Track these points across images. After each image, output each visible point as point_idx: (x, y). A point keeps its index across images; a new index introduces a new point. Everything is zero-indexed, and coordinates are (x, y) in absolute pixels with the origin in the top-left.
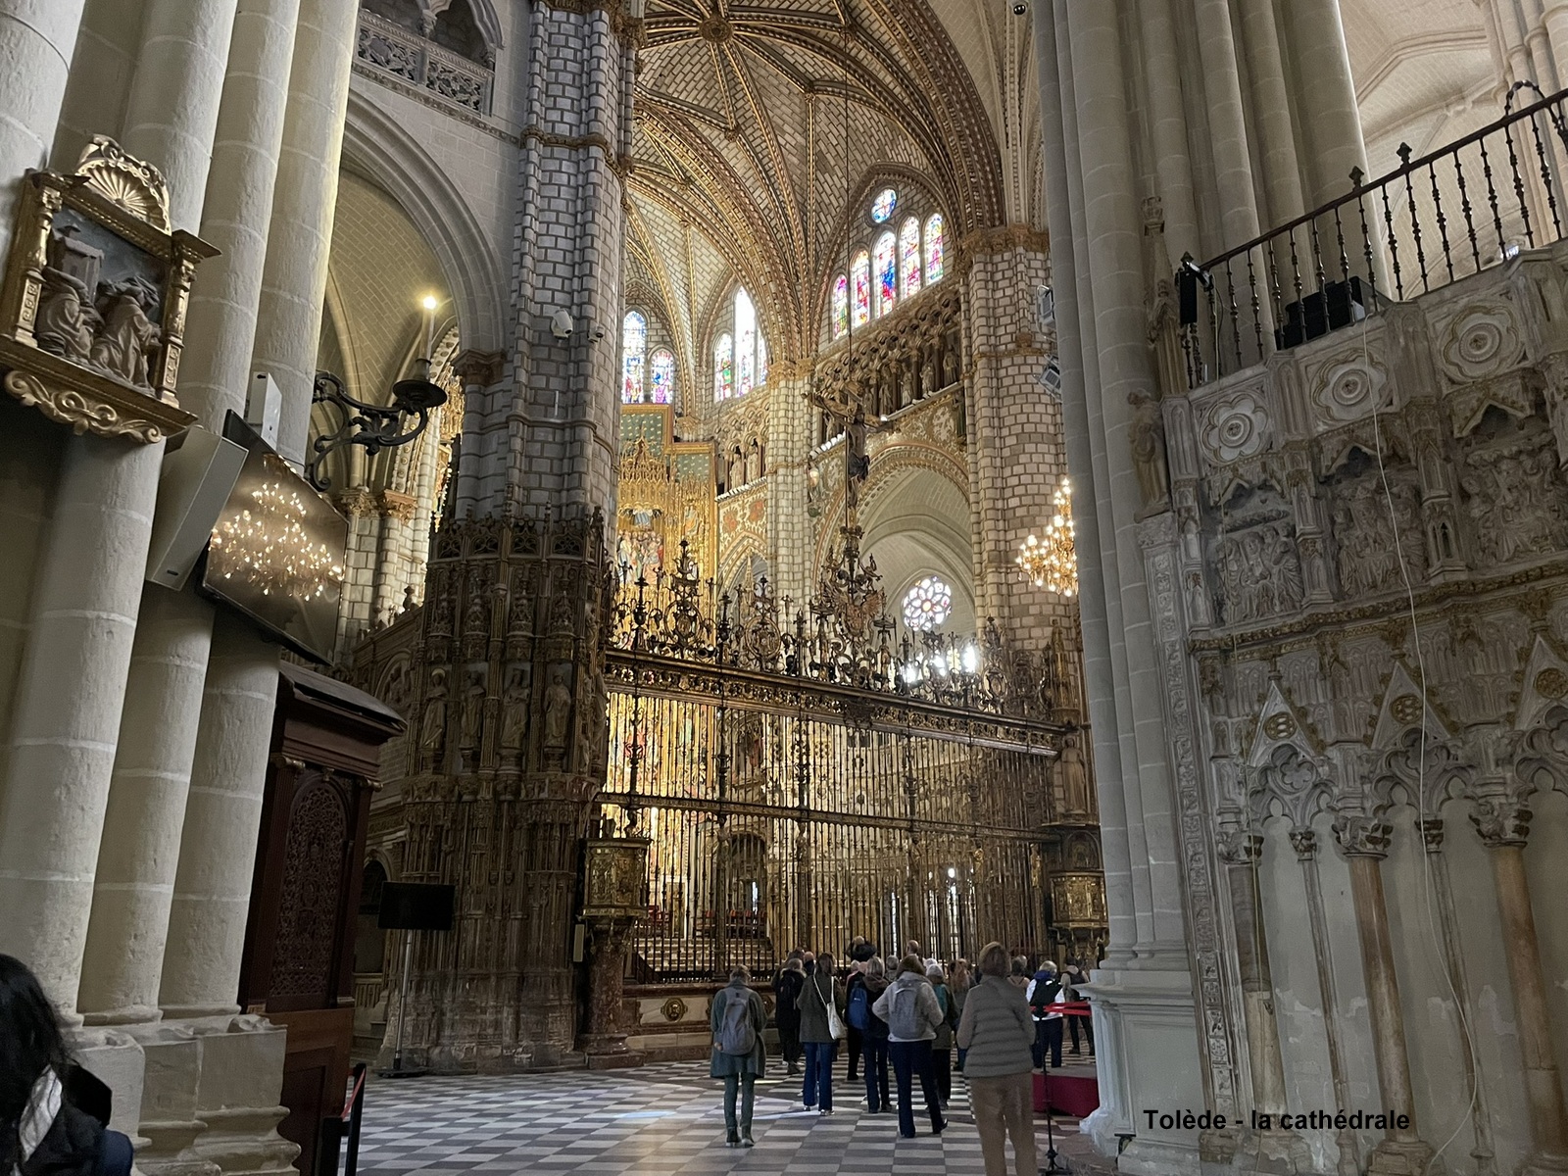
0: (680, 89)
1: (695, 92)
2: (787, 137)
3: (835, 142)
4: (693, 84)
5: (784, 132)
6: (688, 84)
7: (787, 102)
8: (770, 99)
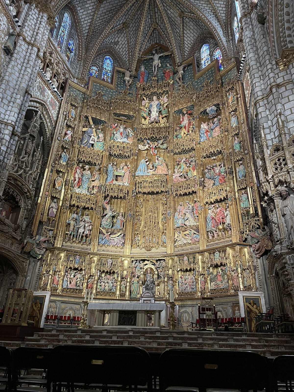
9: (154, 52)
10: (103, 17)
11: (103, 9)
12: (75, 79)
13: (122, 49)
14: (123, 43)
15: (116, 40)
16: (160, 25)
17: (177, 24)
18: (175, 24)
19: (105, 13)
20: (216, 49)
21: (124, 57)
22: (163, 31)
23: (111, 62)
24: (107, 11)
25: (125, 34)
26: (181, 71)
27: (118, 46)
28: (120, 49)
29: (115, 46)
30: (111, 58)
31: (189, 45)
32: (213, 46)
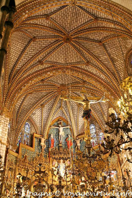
0: (71, 60)
1: (75, 59)
2: (101, 58)
3: (114, 53)
4: (73, 57)
5: (100, 57)
6: (72, 58)
7: (97, 49)
8: (92, 50)
9: (60, 126)
10: (29, 101)
11: (30, 96)
12: (10, 145)
13: (37, 118)
14: (38, 115)
15: (34, 112)
16: (64, 108)
17: (76, 109)
18: (74, 109)
19: (31, 99)
20: (100, 131)
21: (38, 124)
22: (66, 112)
23: (29, 126)
24: (33, 98)
25: (40, 110)
26: (79, 144)
27: (35, 116)
28: (36, 118)
29: (33, 116)
30: (29, 124)
31: (82, 122)
32: (98, 128)
